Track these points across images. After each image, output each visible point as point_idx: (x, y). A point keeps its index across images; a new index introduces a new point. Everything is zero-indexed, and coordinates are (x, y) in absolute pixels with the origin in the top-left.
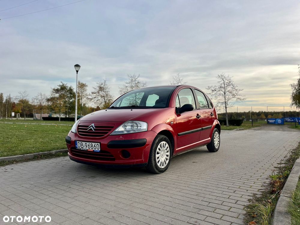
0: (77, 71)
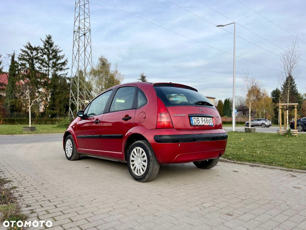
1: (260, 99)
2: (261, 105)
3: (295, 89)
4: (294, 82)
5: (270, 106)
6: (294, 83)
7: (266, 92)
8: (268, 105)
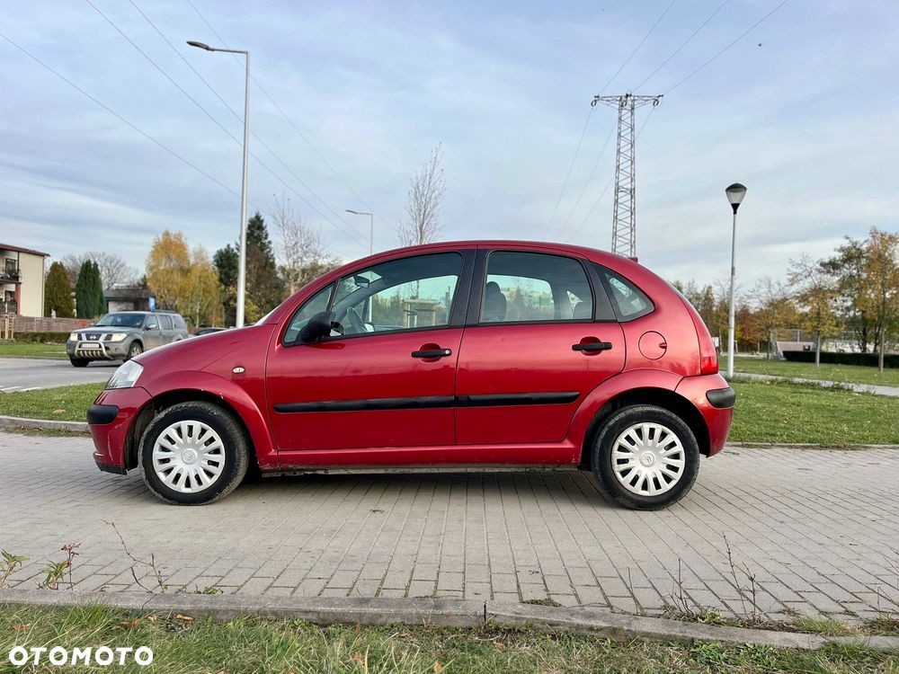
0: (735, 206)
1: (188, 271)
2: (191, 288)
3: (270, 251)
4: (267, 235)
5: (214, 294)
6: (266, 238)
7: (204, 253)
8: (208, 289)
